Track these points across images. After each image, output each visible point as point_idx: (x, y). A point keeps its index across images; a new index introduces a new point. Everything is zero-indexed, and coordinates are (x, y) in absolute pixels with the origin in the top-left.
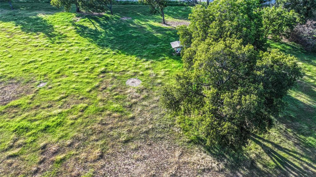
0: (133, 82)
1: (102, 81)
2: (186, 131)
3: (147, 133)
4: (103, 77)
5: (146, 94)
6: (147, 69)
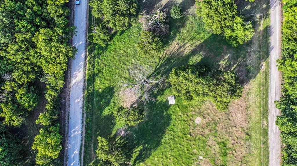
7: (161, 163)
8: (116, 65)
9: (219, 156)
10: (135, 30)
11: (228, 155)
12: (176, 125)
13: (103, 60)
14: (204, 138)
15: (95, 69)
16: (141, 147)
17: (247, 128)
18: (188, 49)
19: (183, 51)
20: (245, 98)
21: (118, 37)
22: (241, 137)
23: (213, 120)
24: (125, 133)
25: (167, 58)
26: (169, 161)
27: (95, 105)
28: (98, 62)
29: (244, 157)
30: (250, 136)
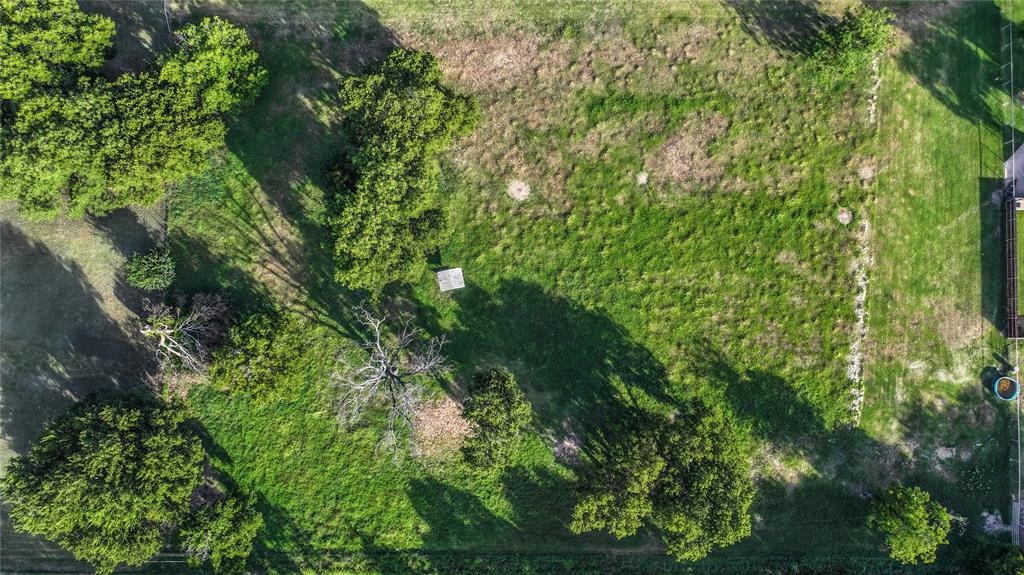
7: (665, 311)
8: (334, 476)
9: (635, 121)
10: (214, 409)
11: (632, 90)
12: (536, 262)
13: (317, 519)
14: (577, 169)
15: (350, 547)
16: (616, 381)
17: (540, 32)
18: (281, 230)
19: (289, 245)
20: (443, 42)
21: (237, 468)
22: (570, 52)
23: (517, 140)
24: (569, 437)
25: (312, 296)
26: (658, 283)
27: (474, 544)
28: (325, 538)
29: (634, 41)
30: (567, 21)
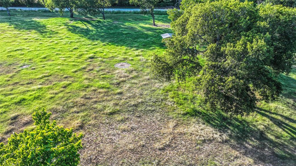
0: (122, 65)
1: (89, 65)
2: (181, 104)
3: (136, 106)
4: (91, 61)
5: (136, 74)
6: (137, 56)
